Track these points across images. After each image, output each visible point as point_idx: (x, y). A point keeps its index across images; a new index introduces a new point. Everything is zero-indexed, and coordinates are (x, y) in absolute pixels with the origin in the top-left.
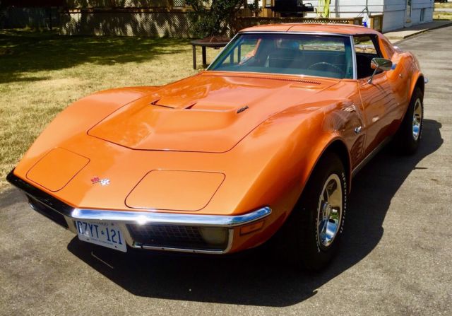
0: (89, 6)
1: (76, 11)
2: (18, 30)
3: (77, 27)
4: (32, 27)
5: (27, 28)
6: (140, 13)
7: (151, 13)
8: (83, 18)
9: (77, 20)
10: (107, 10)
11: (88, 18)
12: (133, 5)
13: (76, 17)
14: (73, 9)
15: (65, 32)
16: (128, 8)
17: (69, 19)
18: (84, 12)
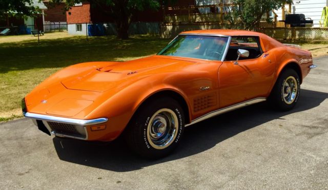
0: (177, 21)
1: (169, 24)
2: (143, 35)
3: (170, 34)
4: (150, 34)
5: (148, 34)
6: (204, 25)
7: (210, 25)
8: (173, 29)
9: (170, 30)
10: (186, 23)
11: (176, 29)
12: (201, 21)
13: (169, 28)
14: (168, 23)
15: (163, 37)
16: (198, 22)
17: (165, 29)
18: (174, 25)
